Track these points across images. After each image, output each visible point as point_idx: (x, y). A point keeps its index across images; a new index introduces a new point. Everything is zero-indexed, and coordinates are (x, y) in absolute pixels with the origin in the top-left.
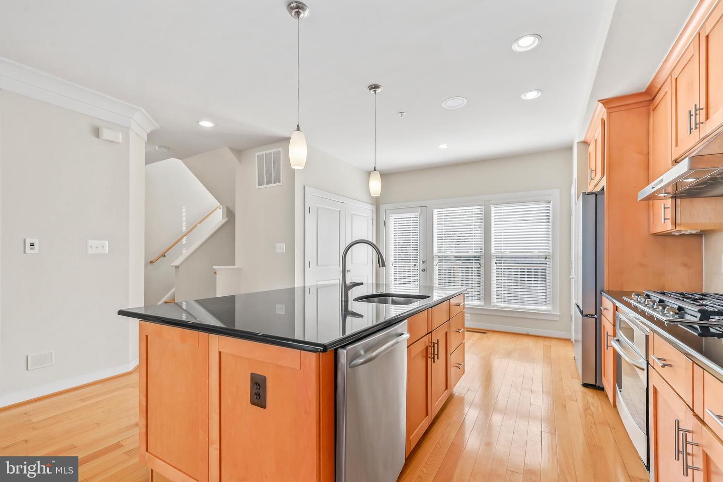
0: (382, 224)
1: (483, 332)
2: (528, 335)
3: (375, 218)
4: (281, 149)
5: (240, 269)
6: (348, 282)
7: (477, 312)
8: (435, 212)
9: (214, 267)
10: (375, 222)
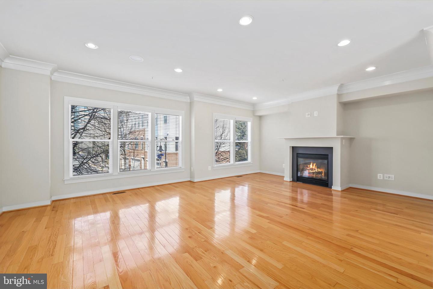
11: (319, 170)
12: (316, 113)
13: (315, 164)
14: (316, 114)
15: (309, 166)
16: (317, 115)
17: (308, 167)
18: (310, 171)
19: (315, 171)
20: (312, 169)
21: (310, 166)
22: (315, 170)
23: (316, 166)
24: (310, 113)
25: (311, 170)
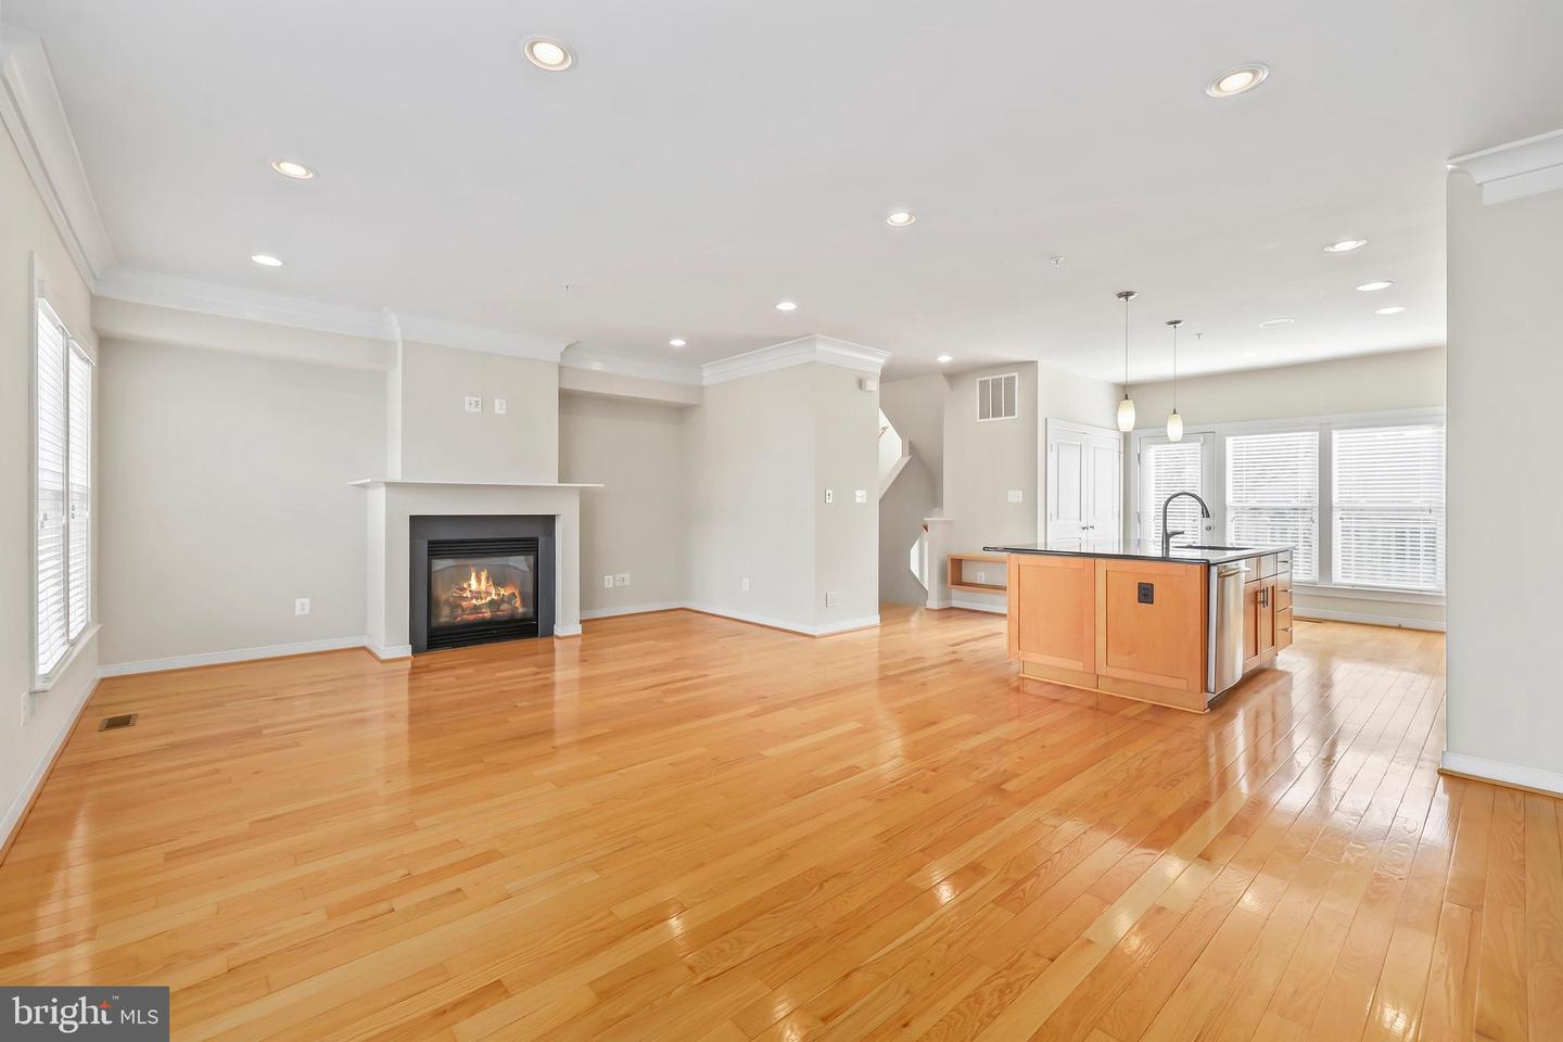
0: (1134, 458)
1: (1319, 621)
2: (1399, 628)
3: (1122, 450)
4: (1016, 374)
5: (951, 522)
6: (1169, 530)
7: (1313, 591)
8: (1230, 441)
9: (926, 519)
10: (1122, 455)
11: (502, 592)
12: (501, 404)
13: (484, 575)
14: (501, 409)
15: (465, 586)
16: (504, 412)
17: (464, 589)
18: (474, 602)
19: (488, 599)
20: (478, 595)
21: (469, 586)
22: (489, 594)
23: (488, 579)
24: (479, 399)
25: (477, 599)
